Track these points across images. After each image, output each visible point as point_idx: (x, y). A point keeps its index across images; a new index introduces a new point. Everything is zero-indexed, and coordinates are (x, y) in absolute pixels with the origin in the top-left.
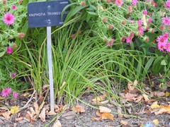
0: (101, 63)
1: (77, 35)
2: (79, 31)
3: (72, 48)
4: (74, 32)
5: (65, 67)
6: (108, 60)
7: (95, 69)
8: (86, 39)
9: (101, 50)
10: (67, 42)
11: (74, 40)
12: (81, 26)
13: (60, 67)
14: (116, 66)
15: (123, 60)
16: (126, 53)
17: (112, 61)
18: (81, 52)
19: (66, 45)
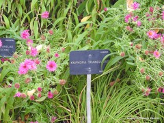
0: (138, 111)
1: (115, 83)
2: (117, 79)
3: (110, 95)
4: (113, 80)
5: (103, 113)
6: (144, 108)
7: (132, 116)
8: (124, 87)
9: (138, 99)
10: (105, 89)
11: (112, 87)
12: (119, 74)
13: (98, 113)
14: (151, 114)
15: (159, 109)
16: (161, 102)
17: (148, 110)
18: (118, 100)
19: (105, 92)
